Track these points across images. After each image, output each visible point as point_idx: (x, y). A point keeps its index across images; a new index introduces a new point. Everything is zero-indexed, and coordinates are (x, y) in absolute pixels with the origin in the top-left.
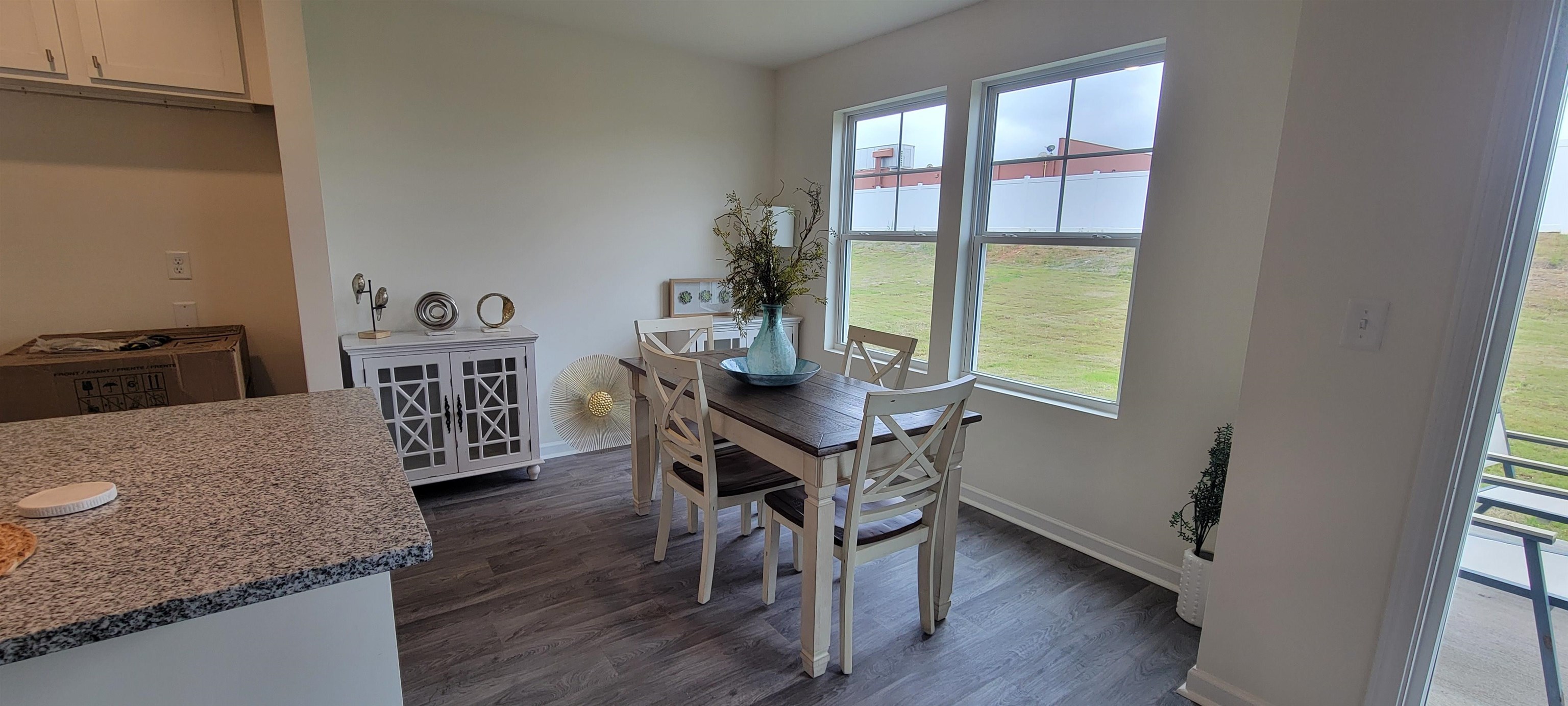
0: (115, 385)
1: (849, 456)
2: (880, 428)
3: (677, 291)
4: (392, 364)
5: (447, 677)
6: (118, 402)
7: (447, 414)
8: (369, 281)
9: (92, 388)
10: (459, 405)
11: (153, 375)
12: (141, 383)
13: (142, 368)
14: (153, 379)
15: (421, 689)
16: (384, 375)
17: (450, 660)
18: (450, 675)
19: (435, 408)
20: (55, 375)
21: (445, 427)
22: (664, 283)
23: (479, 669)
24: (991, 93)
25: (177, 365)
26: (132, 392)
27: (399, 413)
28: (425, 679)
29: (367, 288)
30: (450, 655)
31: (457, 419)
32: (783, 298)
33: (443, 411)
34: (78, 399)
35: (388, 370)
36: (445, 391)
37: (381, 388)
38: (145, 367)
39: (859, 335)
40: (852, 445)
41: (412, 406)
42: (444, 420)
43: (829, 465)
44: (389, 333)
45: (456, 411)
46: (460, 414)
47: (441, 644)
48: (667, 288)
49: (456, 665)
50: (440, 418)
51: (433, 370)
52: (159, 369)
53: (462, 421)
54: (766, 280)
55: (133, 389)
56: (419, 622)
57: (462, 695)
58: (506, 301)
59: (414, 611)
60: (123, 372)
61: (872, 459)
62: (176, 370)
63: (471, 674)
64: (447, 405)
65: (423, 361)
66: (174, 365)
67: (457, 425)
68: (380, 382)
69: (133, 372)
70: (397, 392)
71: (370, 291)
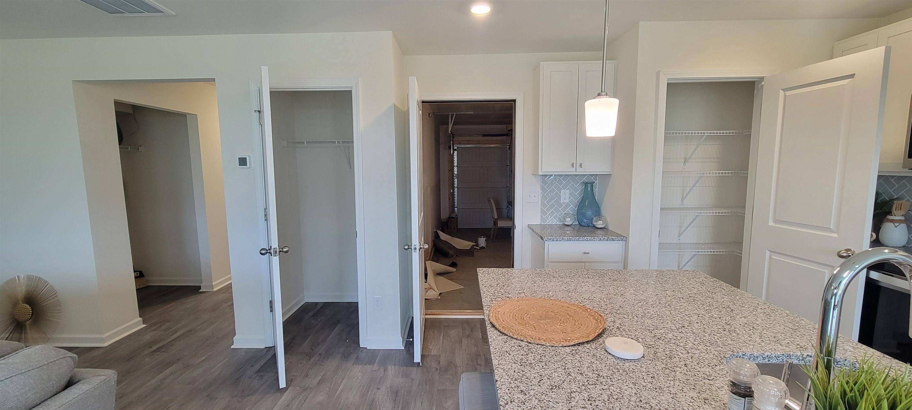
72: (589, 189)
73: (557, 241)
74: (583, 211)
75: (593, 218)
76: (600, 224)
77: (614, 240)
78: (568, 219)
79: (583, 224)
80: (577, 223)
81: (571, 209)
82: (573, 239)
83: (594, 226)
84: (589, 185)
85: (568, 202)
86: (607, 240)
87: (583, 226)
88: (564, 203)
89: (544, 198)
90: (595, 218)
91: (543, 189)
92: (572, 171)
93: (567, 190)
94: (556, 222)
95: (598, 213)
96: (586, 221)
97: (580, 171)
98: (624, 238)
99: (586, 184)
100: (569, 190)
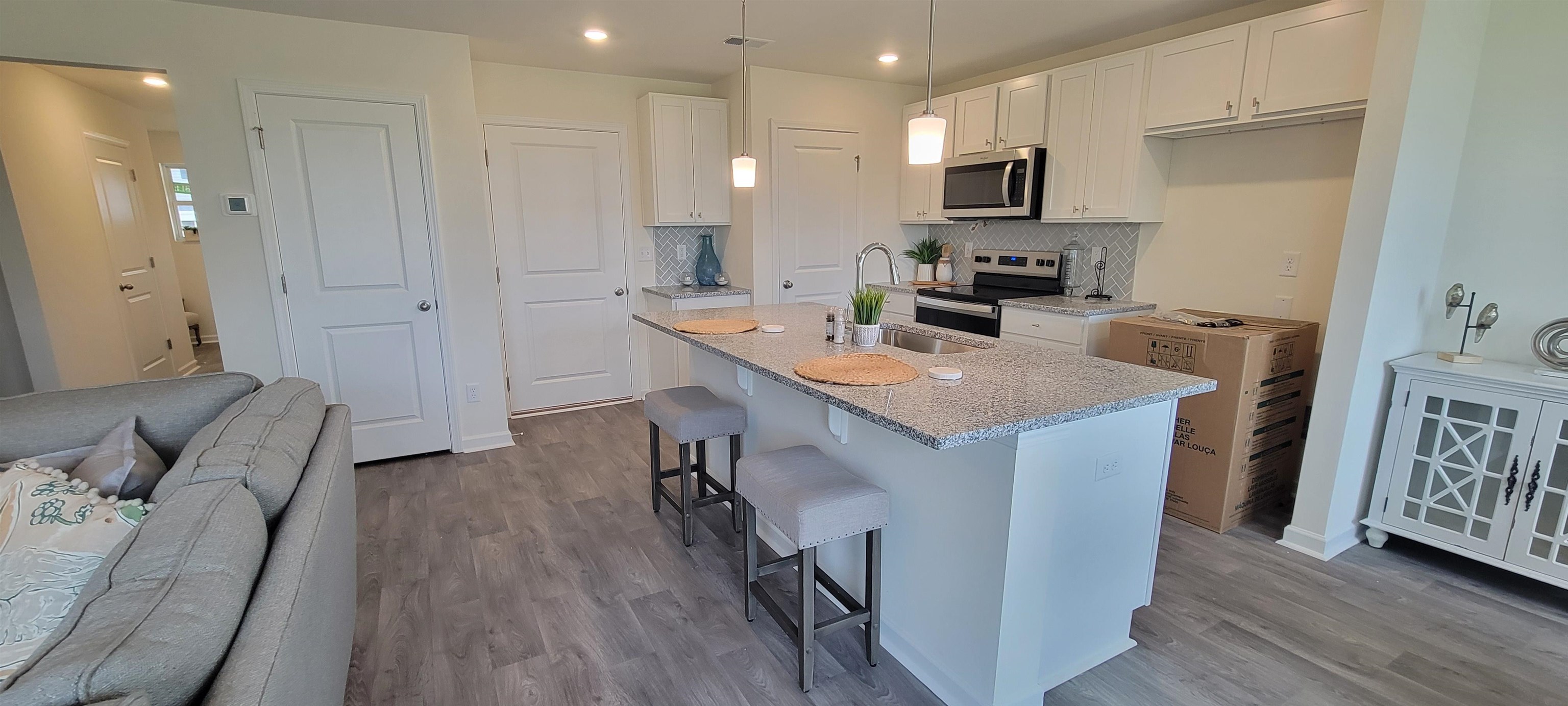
0: (1167, 347)
4: (1448, 395)
5: (1203, 677)
6: (1166, 360)
7: (1512, 481)
8: (1474, 294)
9: (1155, 347)
10: (1536, 473)
11: (1190, 346)
12: (1182, 349)
13: (1185, 339)
14: (1190, 349)
15: (1176, 665)
16: (1434, 404)
17: (1223, 672)
18: (1206, 678)
19: (1495, 465)
20: (1141, 333)
21: (1502, 494)
23: (1231, 696)
25: (1206, 342)
26: (1176, 356)
27: (1440, 454)
28: (1187, 663)
29: (1466, 301)
30: (1230, 670)
31: (1525, 491)
33: (1507, 473)
34: (1148, 352)
35: (1441, 401)
36: (1518, 449)
37: (1424, 418)
38: (1187, 339)
41: (1460, 452)
42: (1504, 485)
44: (1481, 360)
45: (1528, 480)
46: (1533, 486)
47: (1238, 659)
49: (1221, 679)
50: (1499, 480)
51: (1509, 417)
52: (1195, 342)
53: (1532, 497)
55: (1176, 353)
56: (1255, 636)
57: (1190, 694)
59: (1262, 627)
60: (1174, 339)
62: (1204, 345)
63: (1219, 692)
64: (1515, 467)
65: (1497, 402)
66: (1204, 342)
67: (1523, 499)
68: (1426, 411)
69: (1180, 340)
70: (1445, 429)
71: (1470, 306)
72: (708, 243)
73: (685, 298)
74: (704, 268)
75: (714, 276)
76: (722, 281)
77: (740, 294)
78: (688, 278)
79: (704, 283)
80: (697, 282)
81: (690, 267)
82: (701, 295)
83: (717, 284)
84: (708, 238)
85: (685, 259)
86: (733, 294)
87: (705, 285)
88: (681, 261)
89: (658, 255)
90: (717, 275)
91: (657, 245)
92: (690, 222)
93: (683, 244)
94: (674, 283)
95: (719, 269)
96: (707, 279)
97: (699, 222)
98: (749, 292)
99: (704, 237)
100: (685, 246)
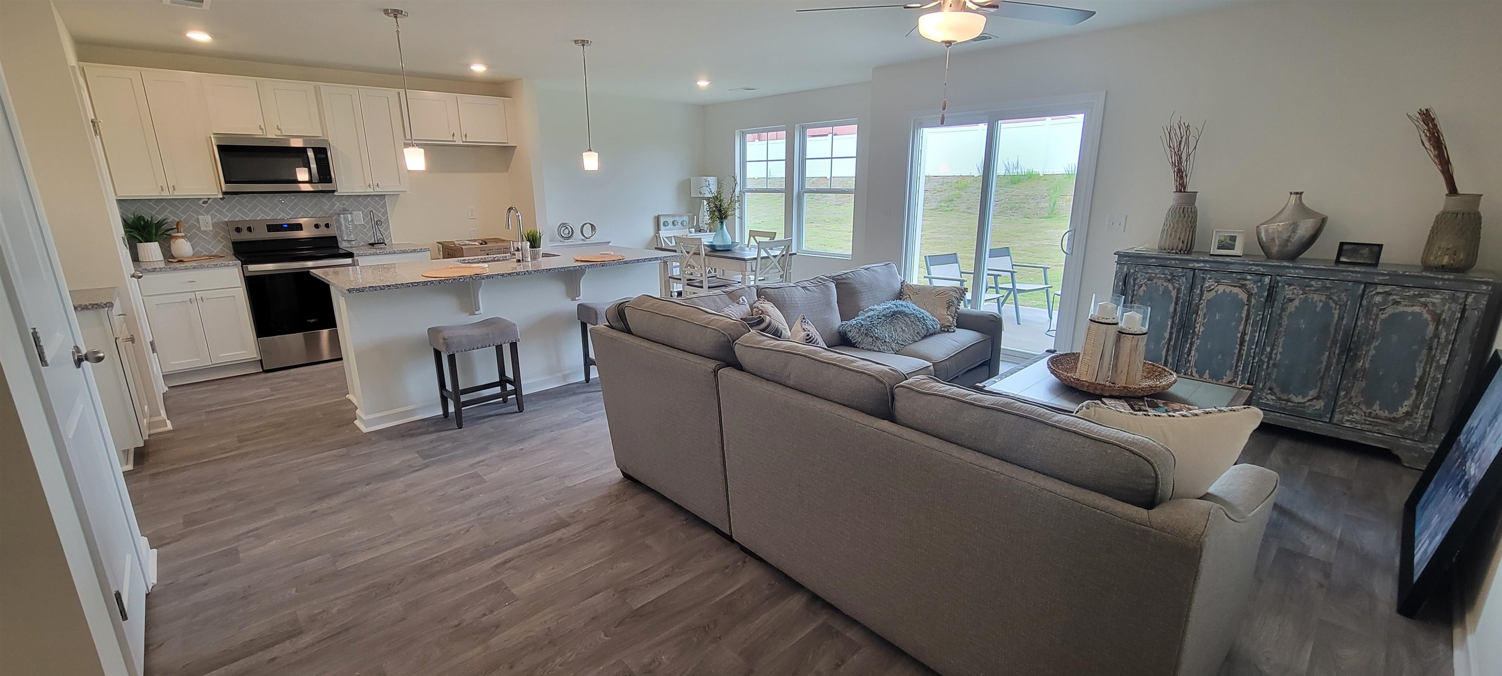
1: (754, 262)
2: (763, 254)
3: (662, 220)
22: (655, 217)
24: (803, 129)
32: (726, 217)
39: (753, 234)
40: (755, 259)
43: (748, 263)
48: (657, 219)
54: (720, 211)
58: (592, 225)
61: (761, 265)
